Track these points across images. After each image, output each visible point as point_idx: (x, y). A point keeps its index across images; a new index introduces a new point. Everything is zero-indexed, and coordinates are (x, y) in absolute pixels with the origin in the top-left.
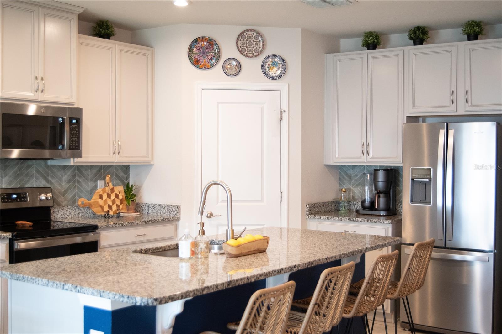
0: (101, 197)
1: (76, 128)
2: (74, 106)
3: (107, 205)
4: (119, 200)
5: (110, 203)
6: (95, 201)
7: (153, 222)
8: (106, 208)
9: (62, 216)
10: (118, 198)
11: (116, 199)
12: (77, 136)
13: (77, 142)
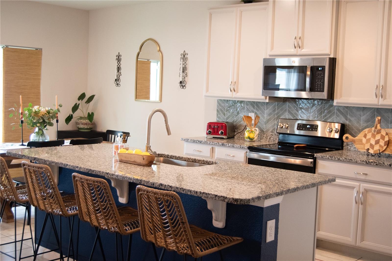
0: (365, 136)
1: (321, 74)
2: (330, 56)
3: (369, 144)
4: (384, 142)
5: (373, 142)
6: (359, 138)
7: (377, 165)
8: (368, 146)
9: (355, 149)
10: (384, 139)
11: (381, 140)
12: (322, 81)
13: (322, 86)
